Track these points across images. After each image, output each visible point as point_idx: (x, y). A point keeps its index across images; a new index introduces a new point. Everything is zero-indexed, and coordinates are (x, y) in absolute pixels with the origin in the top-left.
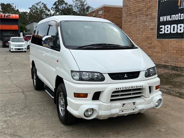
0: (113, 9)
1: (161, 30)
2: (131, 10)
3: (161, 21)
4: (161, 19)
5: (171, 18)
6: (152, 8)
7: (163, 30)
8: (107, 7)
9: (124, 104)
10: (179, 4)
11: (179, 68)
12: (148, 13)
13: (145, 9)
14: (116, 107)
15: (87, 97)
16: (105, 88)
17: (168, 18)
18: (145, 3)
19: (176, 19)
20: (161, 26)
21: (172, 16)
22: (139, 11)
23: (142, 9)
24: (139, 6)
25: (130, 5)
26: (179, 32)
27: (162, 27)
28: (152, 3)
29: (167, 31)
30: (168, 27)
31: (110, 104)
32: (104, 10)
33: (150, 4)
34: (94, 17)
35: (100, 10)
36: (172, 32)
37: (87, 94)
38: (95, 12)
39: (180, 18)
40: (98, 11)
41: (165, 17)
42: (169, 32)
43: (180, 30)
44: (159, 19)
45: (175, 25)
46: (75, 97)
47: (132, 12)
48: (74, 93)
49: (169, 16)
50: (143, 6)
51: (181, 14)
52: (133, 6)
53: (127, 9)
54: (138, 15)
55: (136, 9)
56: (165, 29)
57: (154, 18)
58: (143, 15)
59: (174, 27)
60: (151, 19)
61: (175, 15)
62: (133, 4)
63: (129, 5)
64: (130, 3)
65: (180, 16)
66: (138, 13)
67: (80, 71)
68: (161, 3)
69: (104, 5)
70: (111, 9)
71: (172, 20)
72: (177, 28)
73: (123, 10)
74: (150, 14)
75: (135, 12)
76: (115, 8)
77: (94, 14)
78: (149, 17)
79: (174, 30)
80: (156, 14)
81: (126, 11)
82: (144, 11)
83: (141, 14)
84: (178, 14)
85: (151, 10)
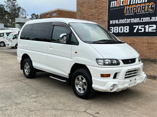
0: (65, 12)
1: (111, 30)
2: (85, 14)
3: (111, 24)
4: (111, 22)
5: (119, 22)
6: (103, 14)
7: (112, 30)
8: (61, 11)
9: (131, 80)
10: (125, 12)
12: (99, 17)
13: (96, 14)
14: (127, 83)
15: (110, 77)
16: (121, 70)
17: (117, 22)
18: (97, 10)
19: (123, 23)
20: (110, 28)
21: (120, 20)
22: (91, 15)
23: (94, 14)
24: (92, 12)
25: (84, 10)
26: (125, 32)
27: (112, 28)
28: (103, 10)
29: (116, 31)
30: (116, 28)
31: (124, 80)
32: (58, 13)
33: (101, 11)
34: (49, 18)
35: (54, 13)
36: (120, 32)
37: (110, 74)
38: (49, 14)
39: (126, 22)
40: (52, 13)
41: (114, 21)
42: (117, 32)
43: (126, 31)
44: (109, 22)
45: (123, 27)
46: (101, 77)
47: (85, 16)
48: (101, 74)
49: (117, 20)
50: (95, 11)
51: (126, 19)
52: (86, 11)
53: (80, 13)
54: (90, 18)
55: (89, 14)
56: (114, 30)
57: (105, 21)
58: (95, 19)
59: (121, 28)
60: (102, 22)
61: (122, 20)
62: (86, 10)
63: (82, 10)
64: (84, 9)
65: (126, 20)
66: (91, 17)
67: (104, 59)
68: (110, 10)
69: (58, 9)
70: (63, 12)
71: (119, 23)
72: (124, 29)
73: (77, 14)
74: (101, 18)
75: (88, 16)
76: (66, 12)
77: (48, 16)
78: (100, 20)
79: (121, 31)
80: (106, 18)
81: (80, 15)
82: (96, 16)
83: (94, 18)
84: (125, 19)
85: (101, 15)
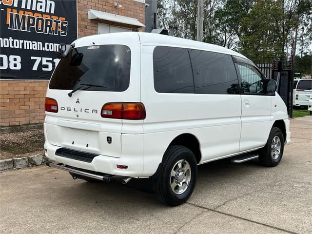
10: (8, 22)
11: (18, 128)
26: (12, 67)
43: (15, 65)
45: (4, 56)
51: (13, 39)
59: (1, 59)
72: (9, 62)
